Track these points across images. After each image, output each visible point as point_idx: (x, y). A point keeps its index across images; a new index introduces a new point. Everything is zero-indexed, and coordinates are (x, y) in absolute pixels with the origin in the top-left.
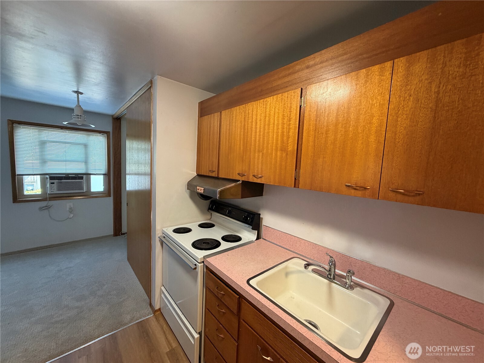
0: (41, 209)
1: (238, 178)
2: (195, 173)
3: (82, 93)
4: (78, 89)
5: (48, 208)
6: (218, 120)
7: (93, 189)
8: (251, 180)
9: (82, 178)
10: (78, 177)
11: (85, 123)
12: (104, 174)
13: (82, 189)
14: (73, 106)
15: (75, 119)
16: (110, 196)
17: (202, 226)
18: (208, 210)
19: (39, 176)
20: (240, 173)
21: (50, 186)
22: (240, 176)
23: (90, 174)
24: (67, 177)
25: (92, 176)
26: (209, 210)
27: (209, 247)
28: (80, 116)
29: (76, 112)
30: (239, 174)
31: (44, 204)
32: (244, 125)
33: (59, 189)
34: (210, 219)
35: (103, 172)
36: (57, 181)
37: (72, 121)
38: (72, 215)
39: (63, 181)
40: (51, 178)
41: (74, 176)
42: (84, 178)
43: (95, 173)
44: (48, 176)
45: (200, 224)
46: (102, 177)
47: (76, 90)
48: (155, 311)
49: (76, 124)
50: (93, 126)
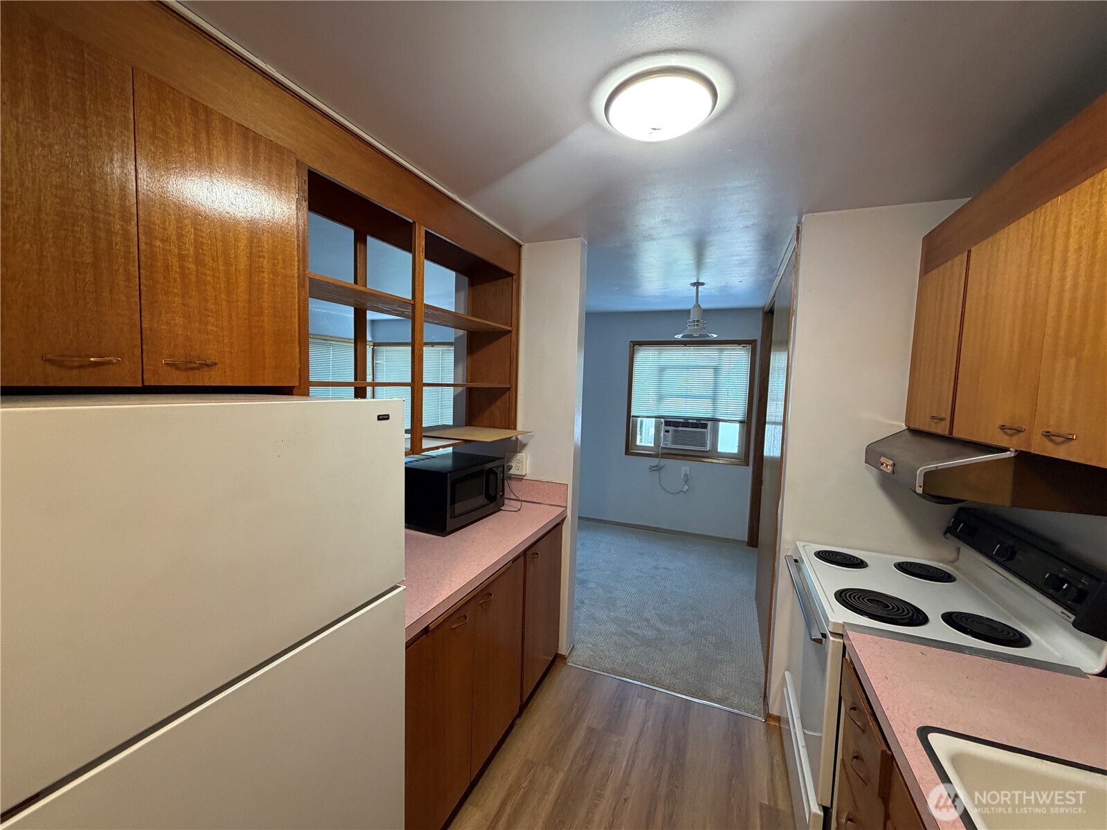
0: (652, 469)
1: (1000, 440)
2: (900, 424)
3: (703, 284)
4: (698, 279)
5: (658, 468)
6: (961, 273)
7: (721, 448)
8: (1035, 450)
9: (705, 426)
10: (700, 424)
11: (704, 332)
12: (741, 422)
13: (704, 445)
14: (690, 306)
15: (690, 328)
16: (748, 465)
17: (904, 567)
18: (945, 534)
19: (654, 419)
20: (1006, 425)
21: (664, 435)
22: (1006, 433)
23: (719, 420)
24: (686, 423)
25: (720, 423)
26: (948, 535)
27: (880, 612)
28: (698, 321)
29: (694, 316)
30: (1003, 428)
31: (655, 461)
32: (1029, 275)
33: (674, 443)
34: (951, 562)
35: (740, 418)
36: (673, 428)
37: (687, 332)
38: (687, 487)
39: (680, 429)
40: (668, 423)
41: (695, 421)
42: (709, 426)
43: (726, 419)
44: (663, 420)
45: (903, 563)
46: (738, 425)
47: (695, 281)
48: (769, 717)
49: (691, 336)
50: (715, 336)
